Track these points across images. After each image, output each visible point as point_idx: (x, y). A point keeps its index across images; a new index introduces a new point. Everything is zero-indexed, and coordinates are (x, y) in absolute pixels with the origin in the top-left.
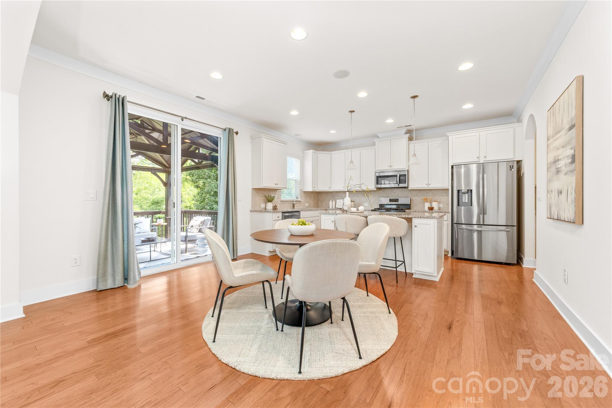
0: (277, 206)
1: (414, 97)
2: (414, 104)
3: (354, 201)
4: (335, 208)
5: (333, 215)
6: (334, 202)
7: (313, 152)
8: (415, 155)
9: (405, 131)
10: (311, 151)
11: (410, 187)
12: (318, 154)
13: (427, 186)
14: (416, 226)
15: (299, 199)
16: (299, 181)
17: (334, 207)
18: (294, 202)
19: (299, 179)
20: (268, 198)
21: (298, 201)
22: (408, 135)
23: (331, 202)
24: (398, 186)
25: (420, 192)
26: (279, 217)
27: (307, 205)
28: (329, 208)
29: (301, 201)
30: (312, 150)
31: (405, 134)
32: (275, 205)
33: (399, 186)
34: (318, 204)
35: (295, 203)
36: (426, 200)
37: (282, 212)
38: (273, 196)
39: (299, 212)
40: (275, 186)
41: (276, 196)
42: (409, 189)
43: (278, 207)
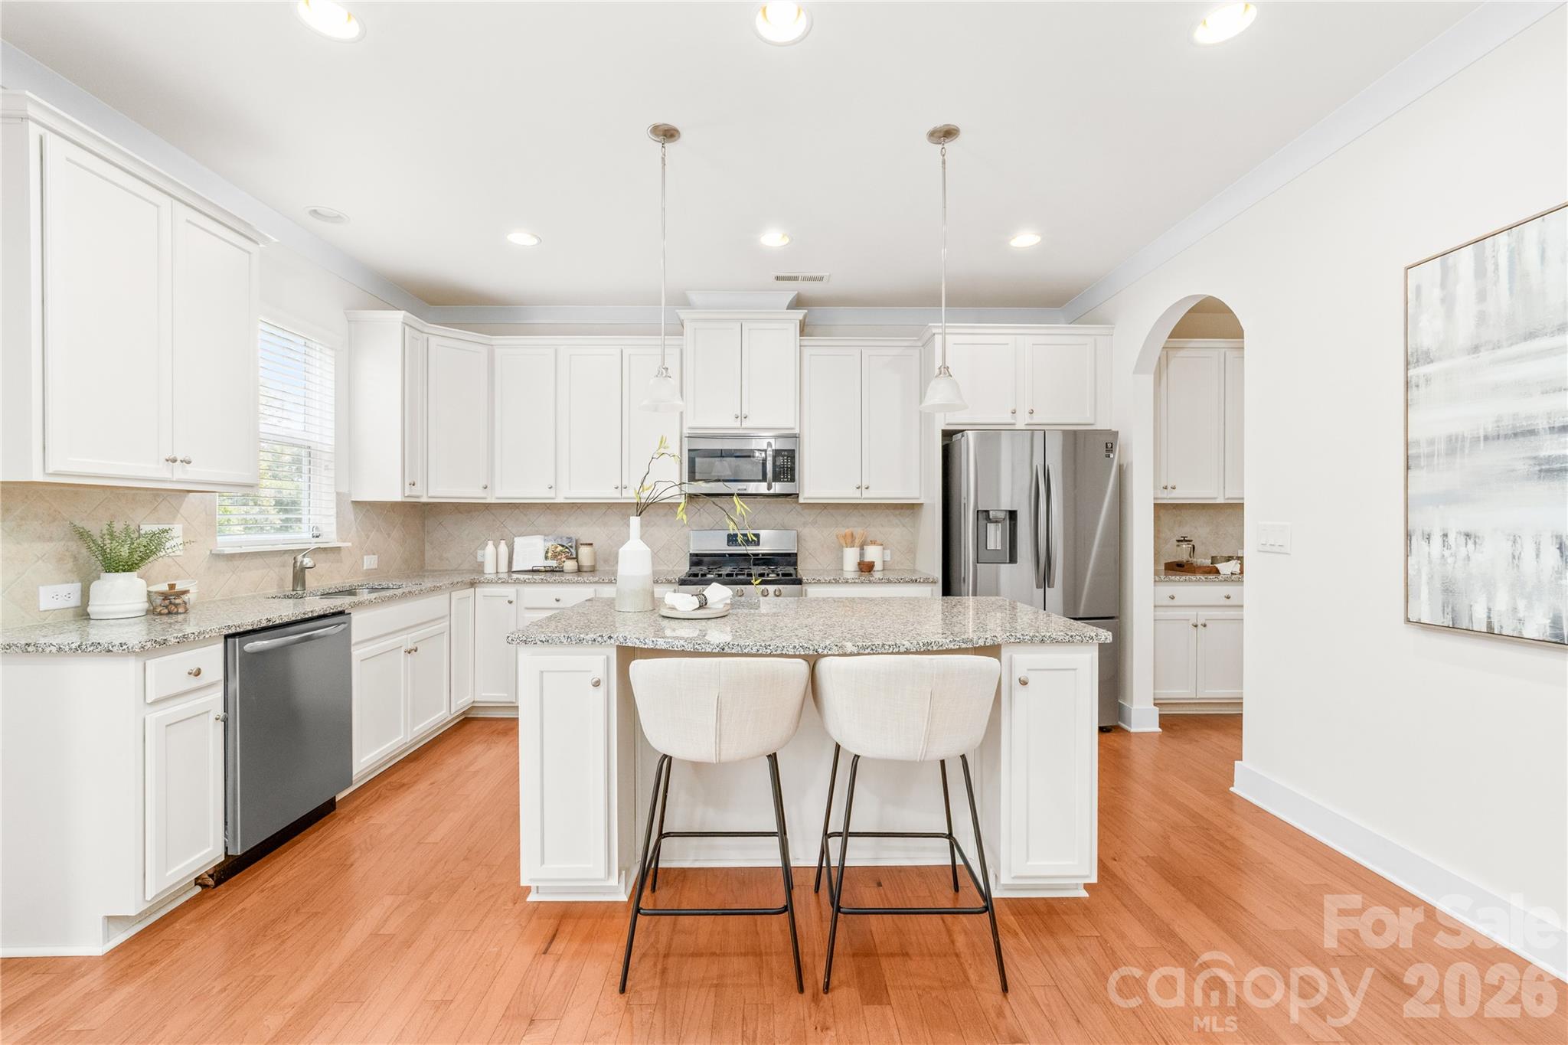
0: (185, 592)
1: (947, 133)
2: (944, 162)
3: (591, 544)
4: (510, 571)
5: (597, 649)
6: (503, 548)
7: (405, 324)
8: (945, 370)
9: (790, 299)
10: (399, 316)
11: (806, 495)
12: (432, 339)
13: (857, 494)
14: (1024, 683)
15: (331, 539)
16: (327, 449)
17: (503, 568)
18: (299, 558)
19: (331, 441)
20: (103, 550)
21: (325, 549)
22: (799, 314)
23: (490, 547)
24: (769, 489)
25: (825, 511)
26: (198, 673)
27: (370, 562)
28: (482, 572)
29: (339, 547)
30: (403, 312)
31: (787, 309)
32: (172, 586)
33: (772, 491)
34: (423, 553)
35: (308, 562)
36: (850, 540)
37: (227, 637)
38: (155, 528)
39: (342, 613)
40: (167, 475)
41: (177, 529)
42: (801, 500)
43: (190, 598)
